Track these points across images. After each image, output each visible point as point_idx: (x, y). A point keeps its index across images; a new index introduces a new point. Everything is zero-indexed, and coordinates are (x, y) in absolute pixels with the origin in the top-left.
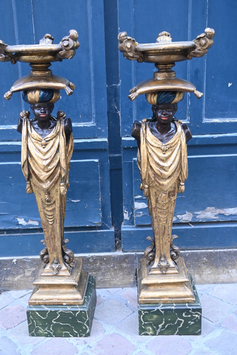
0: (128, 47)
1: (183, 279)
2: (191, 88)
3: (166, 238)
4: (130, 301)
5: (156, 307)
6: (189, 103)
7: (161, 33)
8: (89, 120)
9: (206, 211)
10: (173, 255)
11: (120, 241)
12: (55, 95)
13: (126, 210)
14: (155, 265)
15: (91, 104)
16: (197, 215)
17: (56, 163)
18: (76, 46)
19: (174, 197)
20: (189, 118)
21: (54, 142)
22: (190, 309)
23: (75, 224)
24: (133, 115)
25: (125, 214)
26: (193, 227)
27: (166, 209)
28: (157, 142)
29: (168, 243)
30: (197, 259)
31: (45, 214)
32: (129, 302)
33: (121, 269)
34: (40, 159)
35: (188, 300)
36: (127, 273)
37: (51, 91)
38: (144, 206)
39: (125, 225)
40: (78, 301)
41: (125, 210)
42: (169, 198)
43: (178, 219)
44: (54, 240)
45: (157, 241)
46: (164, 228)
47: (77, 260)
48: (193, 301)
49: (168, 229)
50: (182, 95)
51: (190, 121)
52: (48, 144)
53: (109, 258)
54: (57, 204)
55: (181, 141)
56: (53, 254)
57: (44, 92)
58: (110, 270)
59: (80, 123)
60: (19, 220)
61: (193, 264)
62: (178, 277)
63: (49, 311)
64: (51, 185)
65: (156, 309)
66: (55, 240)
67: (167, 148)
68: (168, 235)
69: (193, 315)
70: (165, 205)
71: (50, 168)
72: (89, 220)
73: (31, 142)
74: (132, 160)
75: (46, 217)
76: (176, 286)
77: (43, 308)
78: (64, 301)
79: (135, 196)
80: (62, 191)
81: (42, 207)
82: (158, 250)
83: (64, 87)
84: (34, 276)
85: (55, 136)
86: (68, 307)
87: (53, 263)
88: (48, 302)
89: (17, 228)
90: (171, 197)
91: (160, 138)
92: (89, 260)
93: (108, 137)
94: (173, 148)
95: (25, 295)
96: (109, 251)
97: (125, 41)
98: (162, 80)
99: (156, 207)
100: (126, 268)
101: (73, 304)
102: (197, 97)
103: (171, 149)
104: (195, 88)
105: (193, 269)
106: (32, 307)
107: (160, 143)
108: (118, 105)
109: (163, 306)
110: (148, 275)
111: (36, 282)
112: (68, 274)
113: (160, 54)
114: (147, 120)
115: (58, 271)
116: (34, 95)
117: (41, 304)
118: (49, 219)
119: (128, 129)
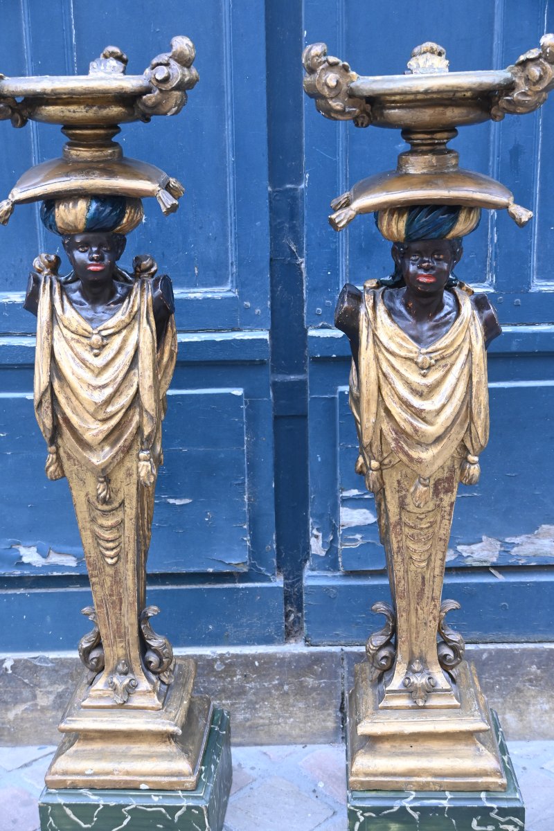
0: (330, 85)
1: (472, 723)
2: (500, 197)
3: (425, 609)
4: (325, 783)
5: (398, 802)
6: (492, 239)
7: (419, 47)
8: (220, 282)
9: (537, 536)
10: (447, 655)
11: (300, 615)
12: (130, 212)
13: (318, 529)
14: (396, 682)
15: (225, 236)
16: (514, 547)
17: (129, 396)
18: (189, 80)
19: (450, 494)
20: (492, 277)
21: (125, 341)
22: (492, 809)
23: (177, 564)
24: (338, 269)
25: (313, 541)
26: (501, 578)
27: (429, 527)
28: (404, 344)
29: (433, 621)
30: (513, 668)
31: (97, 537)
32: (321, 785)
33: (302, 691)
34: (85, 387)
35: (486, 782)
36: (317, 703)
37: (118, 201)
38: (367, 519)
39: (313, 570)
40: (183, 779)
41: (313, 528)
42: (437, 496)
43: (460, 556)
44: (118, 608)
45: (402, 616)
46: (420, 580)
47: (180, 666)
48: (502, 786)
49: (431, 583)
50: (474, 217)
51: (494, 288)
52: (107, 344)
53: (268, 660)
54: (128, 510)
55: (471, 343)
56: (114, 648)
57: (99, 204)
58: (270, 693)
59: (196, 290)
60: (23, 551)
61: (499, 682)
62: (458, 717)
63: (101, 807)
64: (114, 457)
65: (397, 805)
66: (120, 609)
67: (433, 361)
68: (433, 599)
69: (501, 827)
70: (426, 516)
71: (111, 409)
72: (216, 556)
73: (63, 339)
74: (335, 392)
75: (98, 544)
76: (452, 744)
77: (86, 796)
78: (142, 779)
79: (343, 490)
80: (142, 474)
81: (87, 516)
82: (403, 642)
83: (153, 191)
84: (60, 707)
85: (129, 324)
86: (155, 795)
87: (114, 671)
88: (99, 781)
89: (18, 573)
90: (442, 496)
91: (413, 332)
92: (213, 667)
93: (269, 328)
94: (449, 361)
95: (36, 760)
96: (268, 641)
97: (323, 69)
98: (423, 174)
99: (399, 522)
100: (314, 689)
101: (168, 788)
102: (516, 222)
103: (443, 363)
104: (512, 198)
105: (502, 696)
106: (55, 794)
107: (414, 346)
108: (298, 242)
109: (416, 799)
110: (376, 709)
111: (66, 723)
112: (154, 702)
113: (416, 104)
114: (377, 283)
115: (129, 694)
116: (73, 211)
117: (81, 785)
118: (107, 549)
119: (325, 307)
